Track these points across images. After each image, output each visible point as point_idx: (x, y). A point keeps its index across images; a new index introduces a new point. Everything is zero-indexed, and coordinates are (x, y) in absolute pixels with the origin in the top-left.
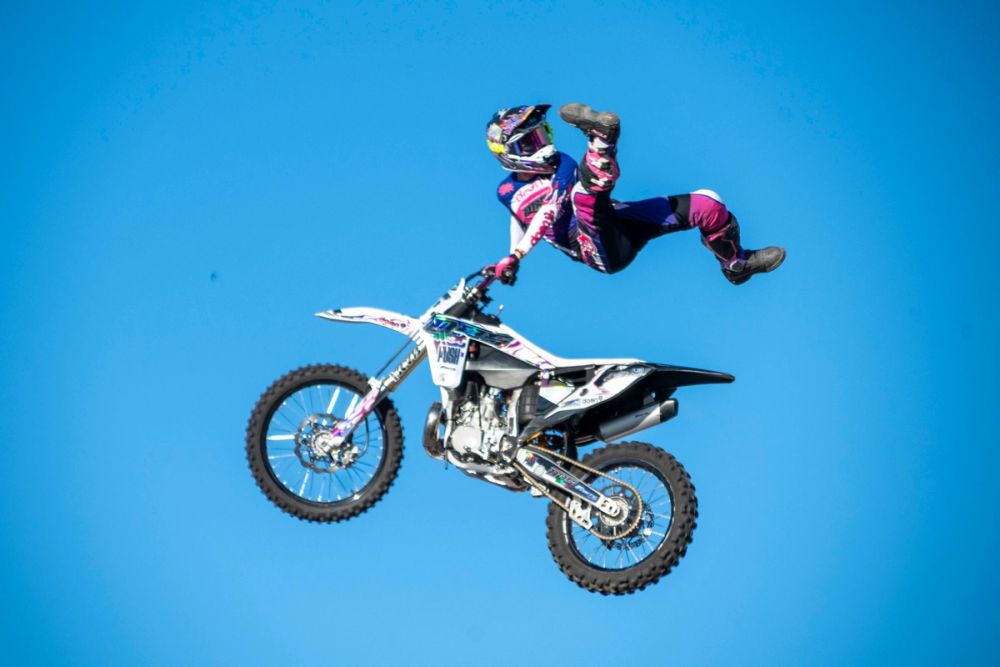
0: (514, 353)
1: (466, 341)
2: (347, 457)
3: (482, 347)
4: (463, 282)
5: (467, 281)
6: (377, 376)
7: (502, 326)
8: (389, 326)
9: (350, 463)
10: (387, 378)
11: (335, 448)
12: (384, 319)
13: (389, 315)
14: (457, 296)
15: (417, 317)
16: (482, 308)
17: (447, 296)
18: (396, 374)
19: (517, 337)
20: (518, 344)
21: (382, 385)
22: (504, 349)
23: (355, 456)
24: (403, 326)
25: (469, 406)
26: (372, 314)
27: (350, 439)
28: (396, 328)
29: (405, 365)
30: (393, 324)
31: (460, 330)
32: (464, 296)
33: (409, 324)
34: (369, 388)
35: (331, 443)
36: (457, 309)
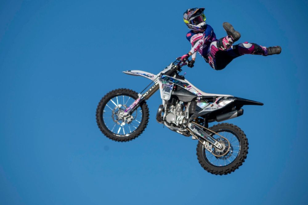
0: (189, 89)
1: (173, 85)
2: (129, 120)
3: (178, 87)
5: (173, 63)
6: (141, 93)
7: (185, 80)
8: (146, 77)
9: (130, 122)
10: (144, 94)
11: (125, 116)
12: (144, 75)
13: (147, 73)
14: (170, 68)
15: (156, 74)
16: (179, 73)
17: (167, 68)
18: (147, 93)
19: (190, 84)
20: (190, 87)
21: (142, 96)
22: (186, 88)
23: (132, 119)
24: (151, 77)
25: (172, 106)
26: (141, 72)
27: (131, 113)
28: (148, 78)
29: (150, 90)
30: (147, 76)
31: (171, 81)
32: (172, 68)
33: (153, 76)
34: (138, 97)
35: (124, 115)
36: (169, 72)
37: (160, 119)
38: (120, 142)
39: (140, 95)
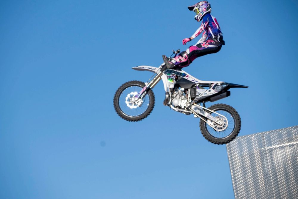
0: (188, 79)
1: (175, 76)
2: (140, 104)
3: (178, 77)
6: (147, 82)
7: (182, 71)
8: (150, 69)
10: (150, 82)
11: (136, 101)
13: (150, 67)
15: (158, 67)
18: (152, 81)
19: (187, 74)
20: (188, 76)
21: (149, 84)
22: (185, 78)
23: (142, 103)
24: (154, 69)
25: (175, 92)
26: (146, 67)
27: (140, 98)
29: (155, 79)
30: (151, 69)
31: (173, 73)
33: (156, 69)
34: (145, 85)
37: (166, 101)
38: (133, 122)
39: (146, 84)
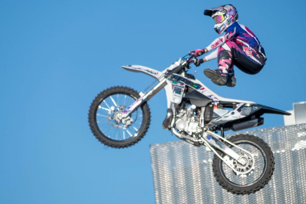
0: (202, 92)
1: (184, 86)
2: (128, 123)
3: (189, 88)
4: (180, 59)
5: (182, 59)
6: (143, 92)
7: (196, 80)
8: (150, 73)
9: (129, 125)
10: (147, 93)
11: (124, 118)
12: (148, 71)
13: (150, 70)
14: (177, 64)
15: (161, 71)
16: (187, 71)
17: (173, 64)
18: (151, 92)
19: (203, 86)
20: (203, 89)
21: (145, 95)
22: (198, 90)
23: (131, 122)
24: (155, 74)
25: (182, 111)
26: (144, 69)
27: (130, 115)
28: (152, 74)
29: (155, 89)
32: (181, 64)
33: (158, 73)
34: (139, 97)
35: (123, 116)
36: (178, 69)
37: (167, 123)
39: (141, 94)
